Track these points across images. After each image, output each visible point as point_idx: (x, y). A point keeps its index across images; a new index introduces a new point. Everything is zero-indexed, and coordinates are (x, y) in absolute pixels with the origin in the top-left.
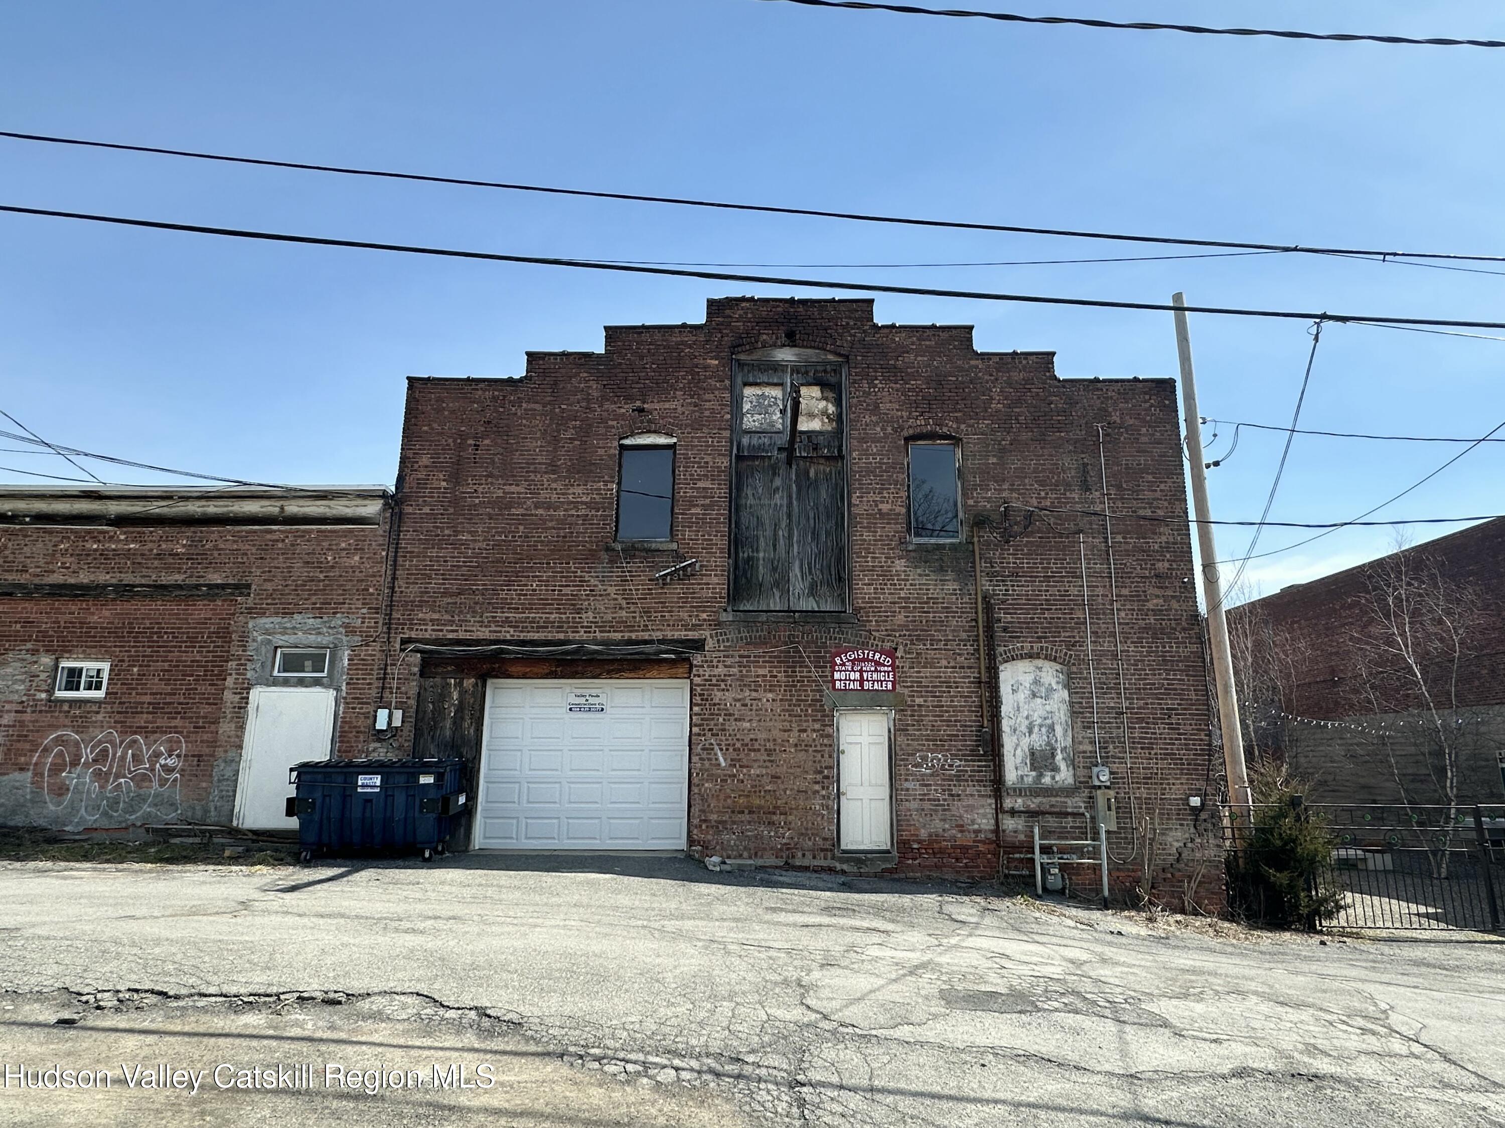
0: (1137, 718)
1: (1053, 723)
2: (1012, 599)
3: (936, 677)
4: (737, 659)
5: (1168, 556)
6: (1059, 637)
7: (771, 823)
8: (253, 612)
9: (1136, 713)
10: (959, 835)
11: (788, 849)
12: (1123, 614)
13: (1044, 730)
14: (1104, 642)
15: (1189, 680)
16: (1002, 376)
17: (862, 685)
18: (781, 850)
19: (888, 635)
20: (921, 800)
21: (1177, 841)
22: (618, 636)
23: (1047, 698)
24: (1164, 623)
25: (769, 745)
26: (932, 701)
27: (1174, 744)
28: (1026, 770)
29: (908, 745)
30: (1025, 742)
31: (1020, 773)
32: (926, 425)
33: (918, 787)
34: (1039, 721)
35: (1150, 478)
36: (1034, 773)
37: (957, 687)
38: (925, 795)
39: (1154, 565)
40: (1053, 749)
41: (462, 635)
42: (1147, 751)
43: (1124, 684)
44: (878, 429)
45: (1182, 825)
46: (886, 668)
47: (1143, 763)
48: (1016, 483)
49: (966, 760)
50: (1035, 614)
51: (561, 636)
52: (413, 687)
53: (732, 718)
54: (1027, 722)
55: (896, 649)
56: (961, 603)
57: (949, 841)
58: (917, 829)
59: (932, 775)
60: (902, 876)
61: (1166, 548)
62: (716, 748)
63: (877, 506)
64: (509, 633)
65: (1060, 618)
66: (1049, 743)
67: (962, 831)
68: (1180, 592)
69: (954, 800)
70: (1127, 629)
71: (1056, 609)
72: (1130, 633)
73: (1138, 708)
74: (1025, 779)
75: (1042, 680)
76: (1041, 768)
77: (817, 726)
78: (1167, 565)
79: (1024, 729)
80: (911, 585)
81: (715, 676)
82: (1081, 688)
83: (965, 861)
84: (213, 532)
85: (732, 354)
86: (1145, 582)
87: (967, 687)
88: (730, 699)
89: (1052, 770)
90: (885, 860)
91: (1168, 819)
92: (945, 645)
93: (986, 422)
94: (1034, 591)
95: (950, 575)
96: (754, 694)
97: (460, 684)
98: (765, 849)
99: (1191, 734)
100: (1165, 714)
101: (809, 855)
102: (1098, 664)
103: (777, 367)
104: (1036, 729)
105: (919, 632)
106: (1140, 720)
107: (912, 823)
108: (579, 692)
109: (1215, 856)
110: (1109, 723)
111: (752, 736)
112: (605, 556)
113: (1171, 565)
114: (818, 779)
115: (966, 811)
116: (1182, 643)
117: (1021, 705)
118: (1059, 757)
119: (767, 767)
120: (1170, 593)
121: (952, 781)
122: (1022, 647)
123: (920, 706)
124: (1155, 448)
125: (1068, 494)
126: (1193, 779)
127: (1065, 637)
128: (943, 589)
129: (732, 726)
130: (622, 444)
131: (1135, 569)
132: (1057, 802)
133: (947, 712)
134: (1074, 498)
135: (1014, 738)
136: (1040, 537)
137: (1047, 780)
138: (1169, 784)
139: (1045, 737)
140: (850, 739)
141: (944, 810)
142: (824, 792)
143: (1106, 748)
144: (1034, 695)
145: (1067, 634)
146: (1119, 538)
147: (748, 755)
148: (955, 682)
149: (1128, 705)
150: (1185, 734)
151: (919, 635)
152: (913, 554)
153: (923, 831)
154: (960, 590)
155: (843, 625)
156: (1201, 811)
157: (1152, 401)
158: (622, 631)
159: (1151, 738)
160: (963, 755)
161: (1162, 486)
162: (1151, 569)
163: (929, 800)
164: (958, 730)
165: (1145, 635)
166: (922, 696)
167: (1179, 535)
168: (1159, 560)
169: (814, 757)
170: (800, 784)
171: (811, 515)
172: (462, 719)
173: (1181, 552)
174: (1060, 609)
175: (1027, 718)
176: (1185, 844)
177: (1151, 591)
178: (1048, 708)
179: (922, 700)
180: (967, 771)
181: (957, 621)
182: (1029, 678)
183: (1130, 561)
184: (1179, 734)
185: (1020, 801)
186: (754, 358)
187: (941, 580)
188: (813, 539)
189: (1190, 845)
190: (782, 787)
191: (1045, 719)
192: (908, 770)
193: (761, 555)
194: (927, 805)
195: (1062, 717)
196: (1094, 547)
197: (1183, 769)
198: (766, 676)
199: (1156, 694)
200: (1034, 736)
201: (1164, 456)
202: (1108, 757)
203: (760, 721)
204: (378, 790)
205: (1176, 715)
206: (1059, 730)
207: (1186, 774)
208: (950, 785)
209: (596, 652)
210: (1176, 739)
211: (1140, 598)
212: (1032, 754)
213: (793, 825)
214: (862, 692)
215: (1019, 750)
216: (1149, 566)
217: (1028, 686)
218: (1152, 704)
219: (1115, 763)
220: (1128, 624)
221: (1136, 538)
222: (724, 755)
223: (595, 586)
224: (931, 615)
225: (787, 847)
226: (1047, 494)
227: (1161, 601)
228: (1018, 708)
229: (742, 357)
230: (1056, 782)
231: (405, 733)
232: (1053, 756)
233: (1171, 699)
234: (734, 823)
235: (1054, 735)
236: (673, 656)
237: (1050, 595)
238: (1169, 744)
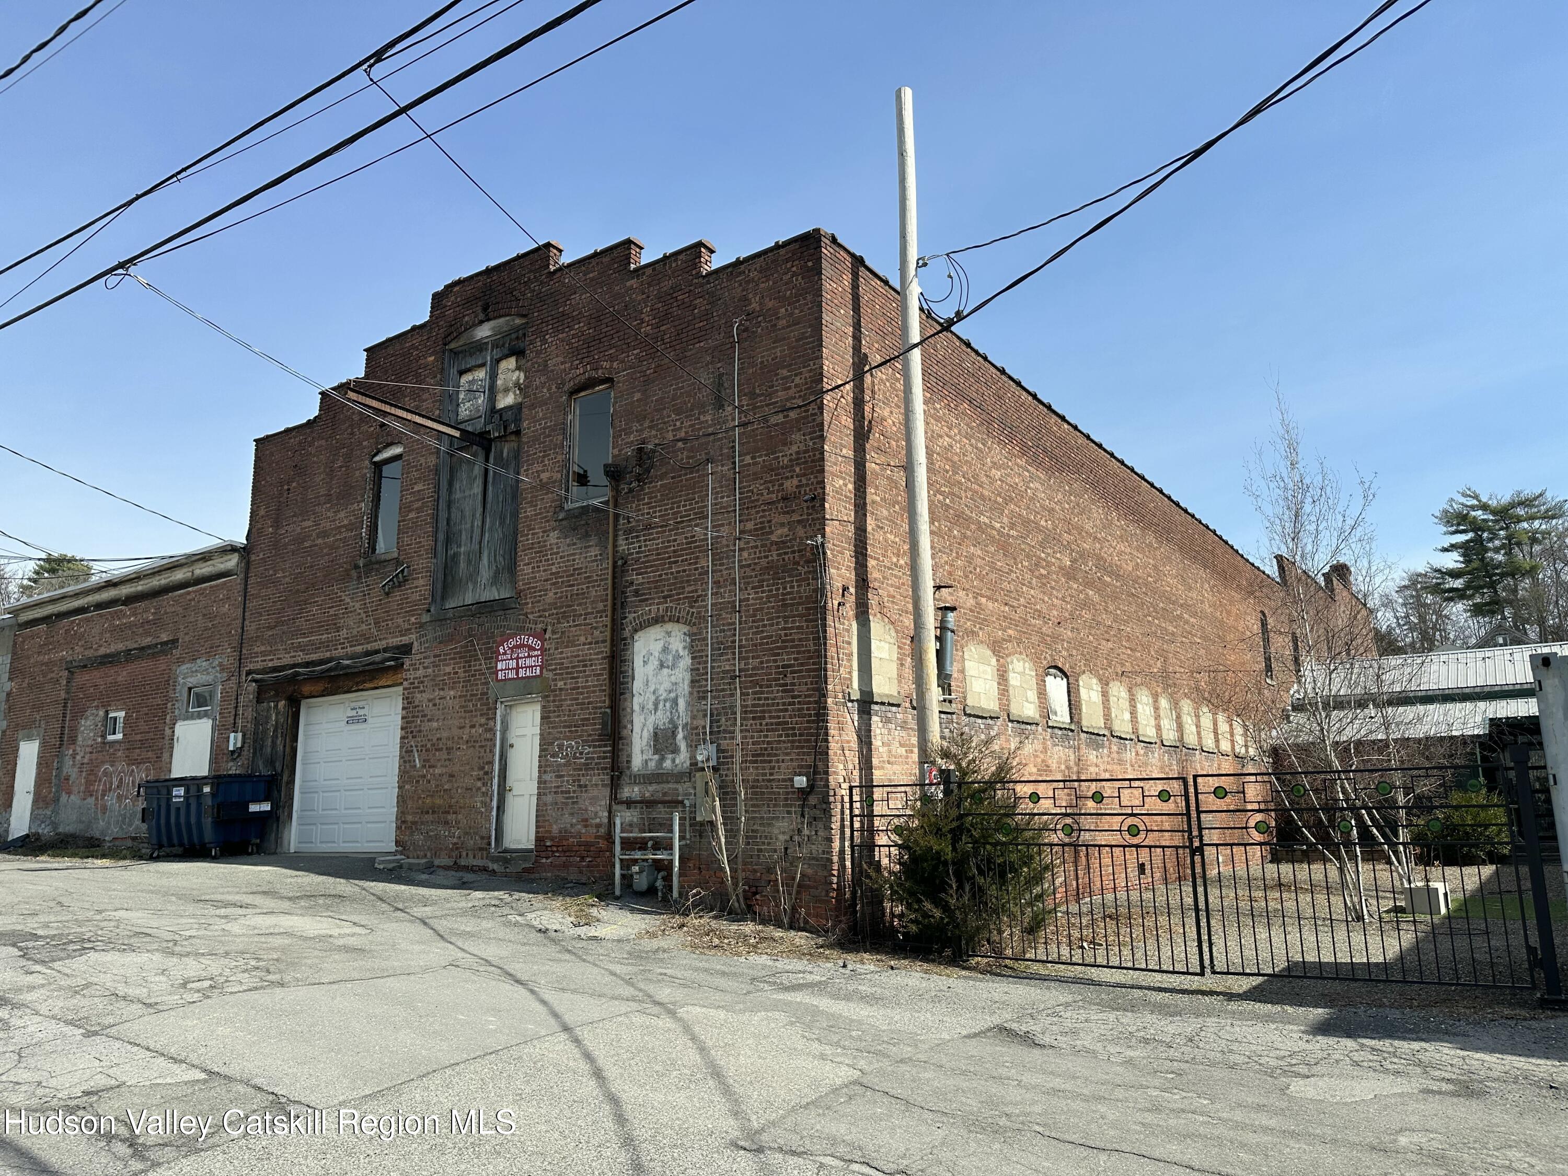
0: (751, 681)
1: (677, 697)
2: (645, 556)
3: (575, 657)
4: (432, 659)
5: (797, 470)
6: (683, 593)
7: (446, 823)
8: (180, 661)
9: (751, 676)
10: (584, 831)
11: (457, 848)
12: (745, 554)
13: (668, 705)
14: (725, 592)
15: (807, 628)
16: (653, 291)
17: (517, 674)
18: (452, 850)
19: (540, 616)
20: (555, 793)
21: (784, 833)
22: (359, 649)
23: (673, 667)
24: (786, 557)
25: (450, 744)
26: (571, 683)
27: (786, 710)
28: (649, 754)
29: (549, 733)
30: (652, 719)
31: (645, 757)
32: (584, 373)
33: (554, 779)
34: (665, 695)
35: (785, 372)
36: (656, 757)
37: (591, 665)
38: (558, 787)
39: (782, 484)
40: (676, 727)
41: (276, 663)
42: (758, 722)
43: (740, 641)
44: (545, 390)
45: (789, 812)
46: (536, 653)
47: (752, 737)
48: (656, 418)
49: (595, 746)
50: (663, 570)
51: (328, 655)
52: (250, 714)
53: (426, 719)
54: (653, 698)
55: (545, 631)
56: (601, 570)
57: (575, 837)
58: (551, 825)
59: (565, 765)
60: (537, 876)
61: (796, 460)
62: (415, 749)
63: (539, 476)
64: (301, 657)
65: (684, 571)
66: (671, 721)
67: (586, 826)
68: (809, 514)
69: (581, 792)
70: (749, 572)
71: (682, 561)
72: (751, 577)
73: (753, 669)
74: (649, 764)
75: (670, 647)
76: (663, 750)
77: (483, 721)
78: (795, 481)
79: (651, 706)
80: (561, 558)
81: (416, 678)
82: (699, 651)
83: (588, 859)
84: (164, 600)
85: (445, 345)
86: (771, 509)
87: (600, 664)
88: (426, 700)
89: (673, 752)
90: (525, 860)
91: (775, 806)
92: (585, 619)
93: (635, 352)
94: (663, 543)
95: (593, 541)
96: (442, 693)
97: (276, 706)
98: (441, 849)
99: (806, 696)
100: (780, 673)
101: (471, 856)
102: (717, 620)
103: (480, 347)
104: (661, 706)
105: (564, 609)
106: (755, 683)
107: (547, 818)
108: (353, 705)
109: (824, 852)
110: (723, 690)
111: (438, 736)
112: (354, 574)
113: (800, 481)
114: (481, 776)
115: (591, 804)
116: (804, 580)
117: (650, 678)
118: (680, 736)
119: (446, 766)
120: (796, 517)
121: (581, 770)
122: (650, 610)
123: (561, 689)
124: (792, 331)
125: (702, 417)
126: (804, 754)
127: (689, 592)
128: (586, 557)
129: (426, 726)
130: (375, 462)
131: (762, 494)
132: (670, 789)
133: (582, 693)
134: (707, 421)
135: (642, 717)
136: (673, 478)
137: (668, 764)
138: (778, 761)
139: (668, 713)
140: (519, 732)
141: (573, 803)
142: (484, 789)
143: (718, 721)
144: (662, 665)
145: (690, 589)
146: (748, 459)
147: (434, 755)
148: (590, 660)
149: (742, 666)
150: (800, 696)
151: (565, 612)
152: (564, 523)
153: (555, 827)
154: (601, 555)
155: (508, 612)
156: (809, 793)
157: (794, 269)
158: (362, 644)
159: (763, 705)
160: (593, 741)
161: (797, 380)
162: (778, 491)
163: (562, 792)
164: (590, 714)
165: (766, 577)
166: (563, 679)
167: (811, 439)
168: (787, 478)
169: (480, 752)
170: (468, 781)
171: (501, 499)
172: (277, 737)
173: (813, 461)
174: (686, 560)
175: (654, 693)
176: (791, 837)
177: (777, 519)
178: (673, 679)
179: (562, 683)
180: (593, 758)
181: (596, 591)
182: (659, 646)
183: (756, 486)
184: (793, 697)
185: (636, 789)
186: (461, 343)
187: (586, 547)
188: (500, 524)
189: (796, 838)
190: (456, 785)
191: (670, 692)
192: (547, 760)
193: (462, 549)
194: (560, 798)
195: (686, 687)
196: (723, 476)
197: (793, 741)
198: (449, 673)
199: (772, 649)
200: (659, 713)
201: (801, 339)
202: (719, 732)
203: (444, 719)
204: (182, 799)
205: (792, 672)
206: (682, 703)
207: (797, 747)
208: (579, 775)
209: (348, 666)
210: (790, 704)
211: (762, 531)
212: (656, 734)
213: (461, 825)
214: (517, 681)
215: (645, 730)
216: (776, 487)
217: (657, 654)
218: (768, 661)
219: (725, 738)
220: (749, 565)
221: (766, 455)
222: (419, 756)
223: (348, 603)
224: (575, 588)
225: (456, 847)
226: (682, 423)
227: (785, 530)
228: (648, 682)
229: (453, 345)
230: (676, 766)
231: (245, 753)
232: (674, 734)
233: (788, 653)
234: (422, 823)
235: (677, 710)
236: (392, 663)
237: (678, 545)
238: (782, 711)
